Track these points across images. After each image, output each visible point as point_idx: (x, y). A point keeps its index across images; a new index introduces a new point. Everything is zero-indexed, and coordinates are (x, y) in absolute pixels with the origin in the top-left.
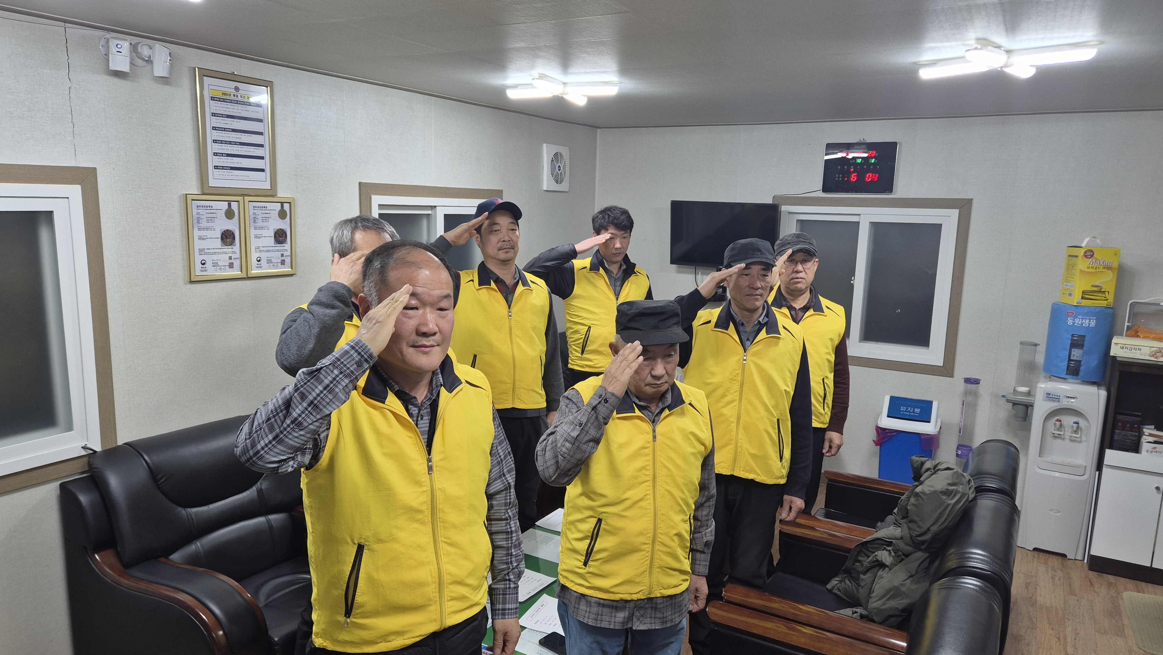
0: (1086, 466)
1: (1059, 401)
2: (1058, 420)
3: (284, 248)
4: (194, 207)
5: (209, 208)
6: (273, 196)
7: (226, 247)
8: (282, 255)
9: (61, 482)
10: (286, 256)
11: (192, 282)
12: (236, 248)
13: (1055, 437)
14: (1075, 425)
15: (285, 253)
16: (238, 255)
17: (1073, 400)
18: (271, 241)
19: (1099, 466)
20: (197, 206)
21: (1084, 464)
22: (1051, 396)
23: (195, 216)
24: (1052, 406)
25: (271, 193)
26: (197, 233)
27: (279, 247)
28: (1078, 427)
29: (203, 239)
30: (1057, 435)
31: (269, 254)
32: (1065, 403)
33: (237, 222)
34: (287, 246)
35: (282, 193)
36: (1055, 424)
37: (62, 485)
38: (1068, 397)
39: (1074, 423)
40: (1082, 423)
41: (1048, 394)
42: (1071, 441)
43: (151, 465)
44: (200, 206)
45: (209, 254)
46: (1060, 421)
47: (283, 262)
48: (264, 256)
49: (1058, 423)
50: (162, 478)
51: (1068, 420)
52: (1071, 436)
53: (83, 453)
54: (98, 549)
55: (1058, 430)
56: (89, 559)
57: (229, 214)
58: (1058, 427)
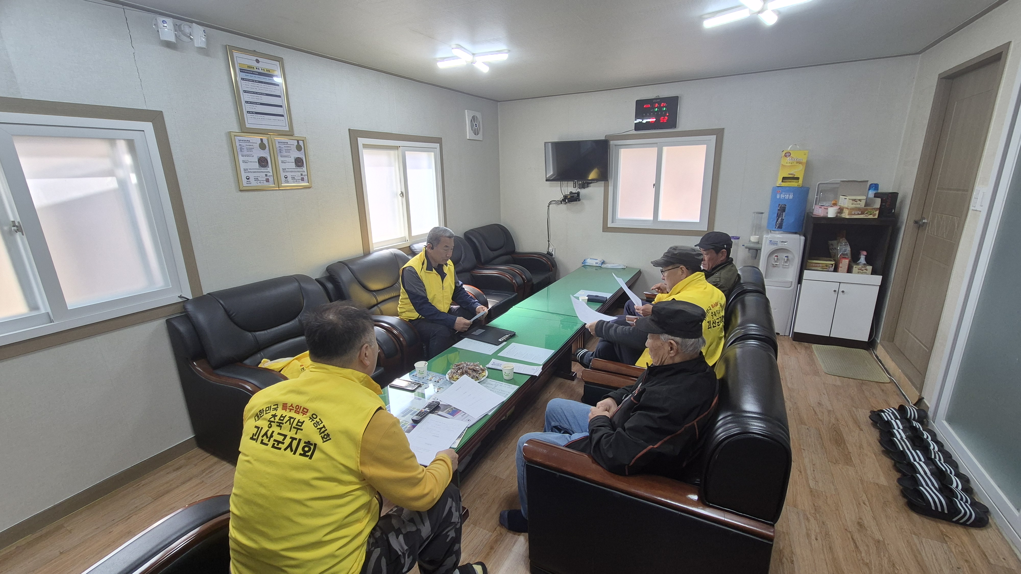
0: (792, 282)
1: (777, 245)
2: (776, 256)
3: (302, 170)
4: (237, 141)
5: (247, 142)
6: (292, 136)
7: (263, 168)
8: (302, 175)
9: (166, 319)
10: (304, 175)
11: (241, 191)
12: (270, 169)
13: (774, 266)
14: (786, 258)
15: (304, 174)
16: (271, 174)
17: (786, 243)
18: (293, 165)
19: (800, 281)
20: (239, 140)
21: (791, 280)
22: (772, 242)
23: (239, 147)
24: (774, 247)
25: (290, 134)
26: (241, 159)
27: (299, 169)
28: (788, 260)
29: (246, 162)
30: (775, 265)
31: (293, 174)
32: (780, 245)
33: (268, 152)
34: (304, 169)
35: (297, 133)
36: (774, 259)
37: (168, 321)
38: (783, 242)
39: (785, 257)
40: (790, 256)
41: (771, 241)
42: (783, 267)
43: (226, 307)
44: (241, 140)
45: (251, 172)
46: (777, 256)
47: (303, 179)
48: (289, 175)
49: (776, 257)
50: (232, 314)
51: (783, 255)
52: (783, 265)
53: (180, 300)
54: (194, 359)
55: (776, 262)
56: (190, 366)
57: (262, 146)
58: (776, 260)
